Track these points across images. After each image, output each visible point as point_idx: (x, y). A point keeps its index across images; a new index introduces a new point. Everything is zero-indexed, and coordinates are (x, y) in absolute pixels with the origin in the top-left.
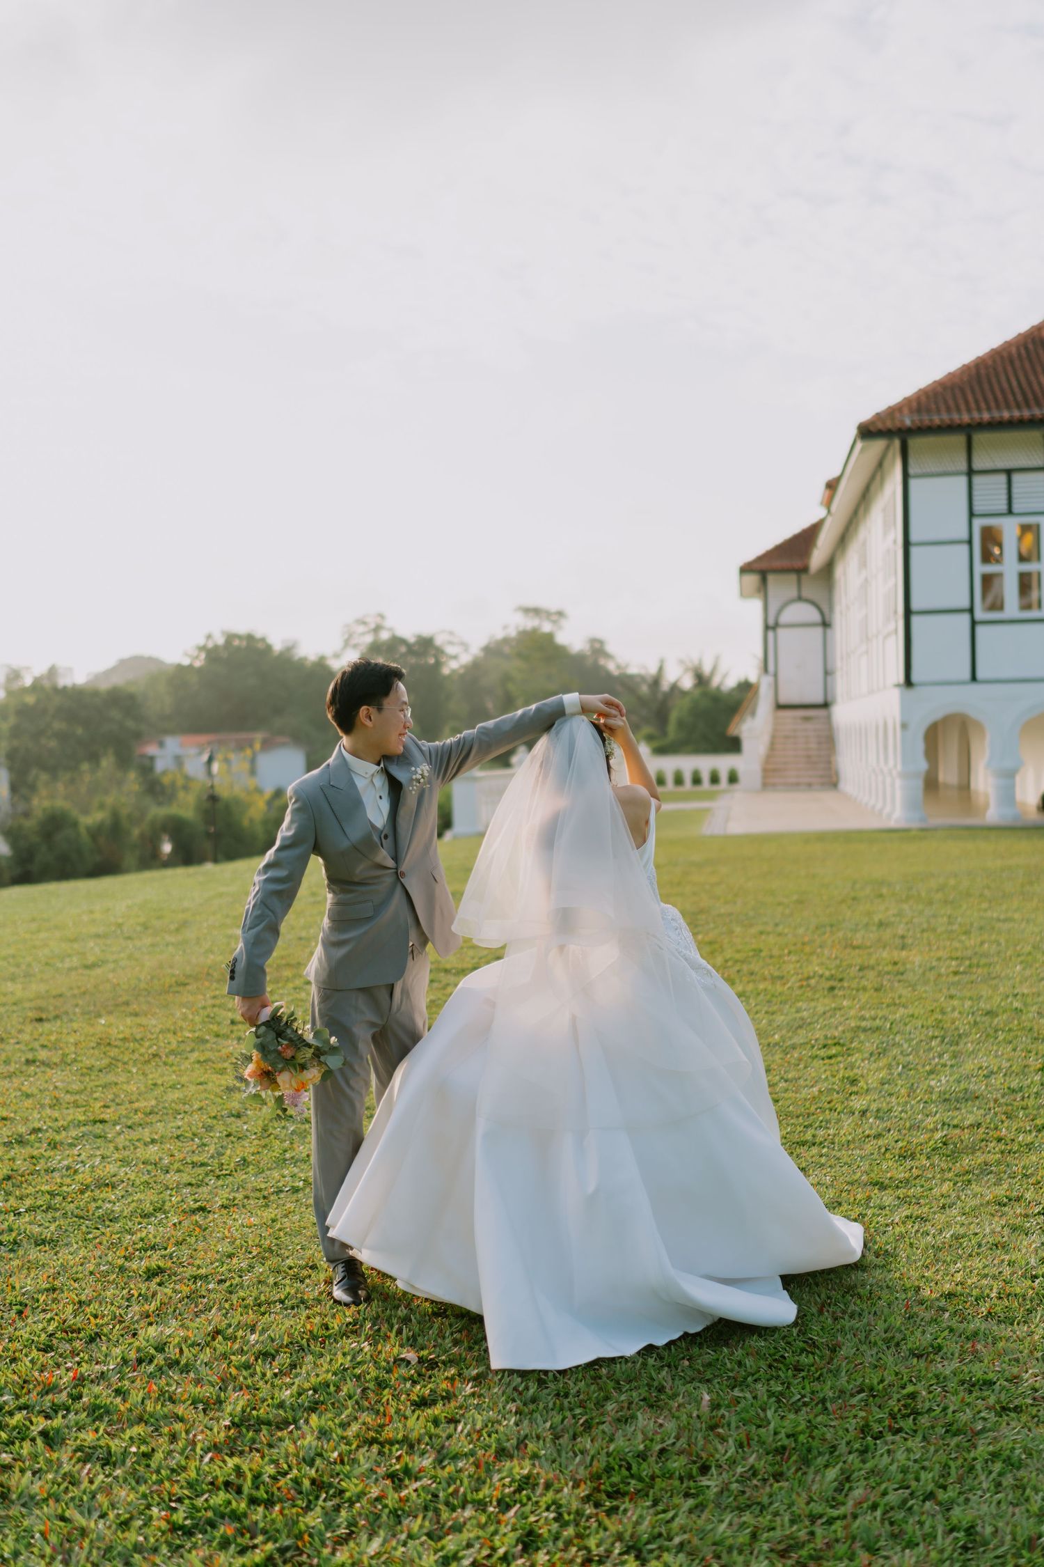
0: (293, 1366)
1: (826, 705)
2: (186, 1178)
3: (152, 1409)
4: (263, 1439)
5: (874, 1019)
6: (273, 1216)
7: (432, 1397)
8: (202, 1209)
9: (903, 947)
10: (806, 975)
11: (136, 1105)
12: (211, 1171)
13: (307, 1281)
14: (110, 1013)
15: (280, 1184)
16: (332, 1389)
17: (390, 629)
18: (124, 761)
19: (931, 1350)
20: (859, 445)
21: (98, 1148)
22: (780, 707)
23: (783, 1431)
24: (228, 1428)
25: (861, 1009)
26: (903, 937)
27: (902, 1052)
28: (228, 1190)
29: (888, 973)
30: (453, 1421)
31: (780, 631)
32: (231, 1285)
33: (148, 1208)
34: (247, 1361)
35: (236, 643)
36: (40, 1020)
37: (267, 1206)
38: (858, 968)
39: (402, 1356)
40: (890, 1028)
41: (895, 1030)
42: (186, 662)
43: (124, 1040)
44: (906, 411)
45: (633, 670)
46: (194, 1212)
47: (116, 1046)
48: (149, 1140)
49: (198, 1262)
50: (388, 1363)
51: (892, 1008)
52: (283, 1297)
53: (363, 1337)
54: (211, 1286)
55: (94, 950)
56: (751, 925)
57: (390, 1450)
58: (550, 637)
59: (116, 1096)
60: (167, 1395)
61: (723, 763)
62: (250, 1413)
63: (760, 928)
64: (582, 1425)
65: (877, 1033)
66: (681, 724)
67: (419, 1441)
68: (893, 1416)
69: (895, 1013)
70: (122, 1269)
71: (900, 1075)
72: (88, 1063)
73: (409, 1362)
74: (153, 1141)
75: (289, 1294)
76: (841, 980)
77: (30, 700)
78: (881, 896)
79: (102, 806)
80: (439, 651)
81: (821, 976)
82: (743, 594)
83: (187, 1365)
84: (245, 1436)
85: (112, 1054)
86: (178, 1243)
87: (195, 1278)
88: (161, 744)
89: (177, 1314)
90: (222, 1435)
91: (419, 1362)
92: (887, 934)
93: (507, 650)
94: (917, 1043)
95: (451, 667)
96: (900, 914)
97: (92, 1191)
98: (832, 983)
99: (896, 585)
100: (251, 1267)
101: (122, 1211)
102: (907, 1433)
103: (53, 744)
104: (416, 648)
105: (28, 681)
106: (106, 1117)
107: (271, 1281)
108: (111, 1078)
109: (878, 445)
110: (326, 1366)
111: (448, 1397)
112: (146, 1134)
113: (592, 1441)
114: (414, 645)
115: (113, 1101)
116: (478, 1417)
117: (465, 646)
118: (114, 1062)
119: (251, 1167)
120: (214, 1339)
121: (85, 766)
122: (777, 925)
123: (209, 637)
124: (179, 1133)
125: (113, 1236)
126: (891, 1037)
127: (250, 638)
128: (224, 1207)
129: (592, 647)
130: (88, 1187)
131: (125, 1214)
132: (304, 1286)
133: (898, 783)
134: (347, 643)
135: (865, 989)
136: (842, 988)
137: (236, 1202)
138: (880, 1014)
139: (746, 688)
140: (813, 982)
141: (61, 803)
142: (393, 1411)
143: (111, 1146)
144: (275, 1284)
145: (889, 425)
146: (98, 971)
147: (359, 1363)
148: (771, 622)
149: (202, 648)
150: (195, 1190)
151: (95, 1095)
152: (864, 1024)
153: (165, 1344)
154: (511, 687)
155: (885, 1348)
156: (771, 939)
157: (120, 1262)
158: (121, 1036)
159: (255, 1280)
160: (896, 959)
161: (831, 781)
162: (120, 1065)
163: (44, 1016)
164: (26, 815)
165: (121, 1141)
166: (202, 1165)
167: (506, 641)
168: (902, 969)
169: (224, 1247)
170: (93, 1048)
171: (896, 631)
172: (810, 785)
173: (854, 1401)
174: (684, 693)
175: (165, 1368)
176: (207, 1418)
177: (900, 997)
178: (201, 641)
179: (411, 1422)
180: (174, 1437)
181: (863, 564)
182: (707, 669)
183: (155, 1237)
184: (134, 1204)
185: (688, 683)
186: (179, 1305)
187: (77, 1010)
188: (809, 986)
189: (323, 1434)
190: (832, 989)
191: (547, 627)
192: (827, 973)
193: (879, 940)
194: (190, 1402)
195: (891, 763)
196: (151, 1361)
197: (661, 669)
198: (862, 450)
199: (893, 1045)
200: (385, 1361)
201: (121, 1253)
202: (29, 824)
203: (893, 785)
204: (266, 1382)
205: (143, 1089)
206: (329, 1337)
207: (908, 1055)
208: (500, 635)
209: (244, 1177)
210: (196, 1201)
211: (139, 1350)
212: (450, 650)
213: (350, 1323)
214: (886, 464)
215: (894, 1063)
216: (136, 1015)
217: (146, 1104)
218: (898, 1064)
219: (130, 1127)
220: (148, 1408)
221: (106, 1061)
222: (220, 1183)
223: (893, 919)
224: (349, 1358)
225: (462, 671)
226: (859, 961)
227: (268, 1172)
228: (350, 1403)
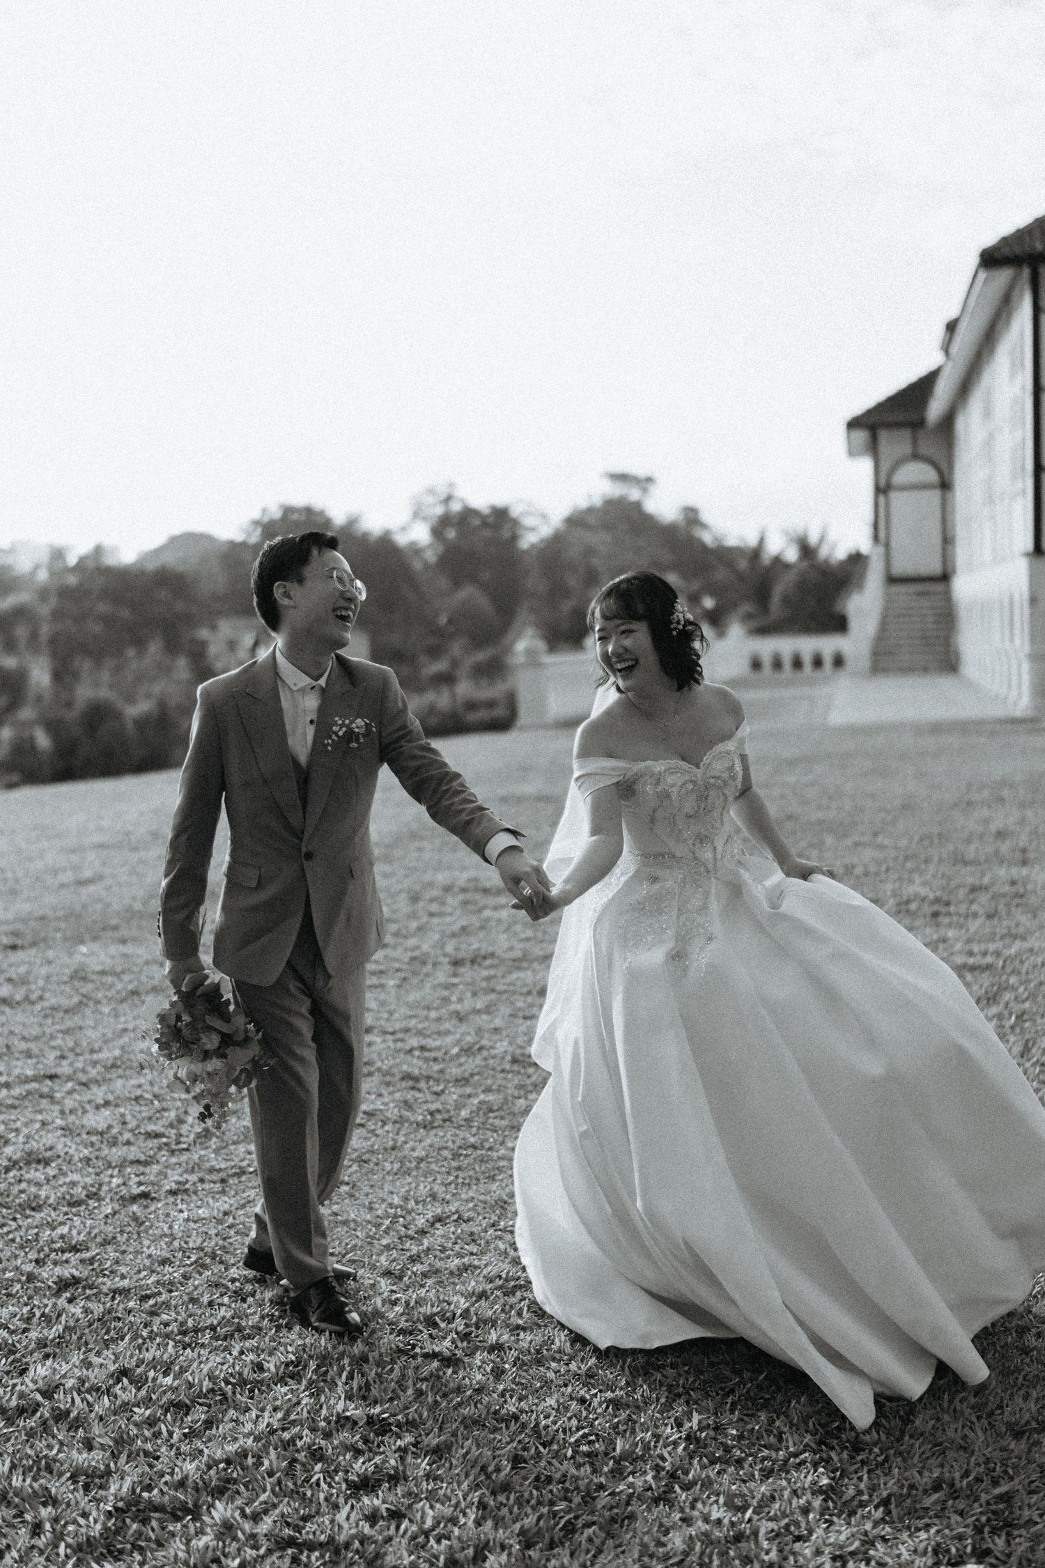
0: (209, 1424)
1: (945, 577)
2: (134, 1153)
3: (18, 1485)
4: (151, 1533)
5: (985, 954)
6: (226, 1207)
7: (376, 1476)
8: (145, 1195)
9: (1024, 863)
10: (905, 898)
11: (95, 1057)
12: (166, 1144)
13: (250, 1300)
14: (95, 938)
15: (244, 1164)
16: (250, 1461)
17: (462, 500)
18: (172, 647)
19: (1034, 1425)
20: (982, 275)
21: (40, 1112)
22: (892, 580)
23: (827, 1551)
24: (109, 1514)
25: (969, 941)
26: (1024, 851)
27: (1016, 998)
28: (180, 1171)
29: (1004, 895)
30: (396, 1515)
31: (894, 495)
32: (156, 1304)
33: (79, 1192)
34: (153, 1415)
35: (295, 517)
36: (14, 947)
37: (223, 1192)
38: (967, 889)
39: (348, 1414)
40: (1003, 967)
41: (1009, 970)
42: (239, 537)
43: (103, 973)
44: (1037, 234)
45: (731, 541)
46: (134, 1199)
47: (93, 981)
48: (102, 1102)
49: (123, 1270)
50: (329, 1423)
51: (1007, 941)
52: (215, 1322)
53: (304, 1382)
54: (131, 1304)
55: (91, 864)
56: (846, 836)
57: (308, 1557)
58: (638, 505)
59: (77, 1044)
60: (43, 1462)
61: (827, 645)
62: (140, 1496)
63: (856, 838)
64: (561, 1529)
65: (987, 973)
66: (786, 600)
67: (347, 1545)
68: (979, 1530)
69: (1010, 947)
70: (31, 1277)
71: (1012, 1027)
72: (54, 1001)
73: (355, 1423)
74: (107, 1104)
75: (224, 1318)
76: (948, 904)
77: (72, 580)
78: (1002, 800)
79: (148, 696)
80: (515, 523)
81: (923, 900)
82: (852, 453)
83: (77, 1419)
84: (129, 1528)
85: (84, 991)
86: (106, 1242)
87: (116, 1292)
88: (213, 628)
89: (82, 1344)
90: (99, 1527)
91: (368, 1423)
92: (1005, 847)
93: (592, 520)
94: (1035, 986)
95: (528, 540)
96: (1022, 822)
97: (21, 1168)
98: (935, 908)
99: (1024, 440)
100: (186, 1277)
101: (48, 1198)
102: (997, 1558)
103: (97, 628)
104: (490, 520)
105: (72, 560)
106: (59, 1071)
107: (205, 1299)
108: (76, 1020)
109: (1003, 276)
110: (248, 1427)
111: (395, 1479)
112: (99, 1094)
113: (572, 1555)
114: (488, 516)
115: (72, 1050)
116: (430, 1513)
117: (544, 516)
118: (85, 1000)
119: (214, 1140)
120: (119, 1381)
121: (131, 652)
122: (876, 835)
123: (264, 510)
124: (139, 1092)
125: (30, 1232)
126: (1004, 977)
127: (308, 511)
128: (173, 1193)
129: (686, 515)
130: (15, 1163)
131: (51, 1201)
132: (245, 1306)
133: (1026, 666)
134: (416, 515)
135: (975, 915)
136: (949, 914)
137: (187, 1186)
138: (992, 947)
139: (857, 560)
140: (913, 906)
141: (104, 693)
142: (322, 1496)
143: (57, 1108)
144: (211, 1304)
145: (1017, 250)
146: (92, 888)
147: (293, 1423)
148: (883, 483)
149: (256, 523)
150: (141, 1169)
151: (53, 1043)
152: (971, 961)
153: (57, 1387)
154: (595, 562)
155: (974, 1419)
156: (868, 854)
157: (28, 1268)
158: (99, 968)
159: (186, 1298)
160: (1016, 877)
161: (949, 663)
162: (91, 1004)
163: (19, 942)
164: (69, 705)
165: (69, 1103)
166: (157, 1135)
167: (590, 510)
168: (1021, 890)
169: (160, 1250)
170: (66, 983)
171: (1024, 492)
172: (925, 670)
173: (928, 1501)
174: (788, 566)
175: (51, 1422)
176: (87, 1499)
177: (1017, 925)
178: (256, 515)
179: (341, 1517)
180: (37, 1529)
181: (987, 413)
182: (813, 539)
183: (79, 1234)
184: (64, 1189)
185: (792, 555)
186: (87, 1331)
187: (59, 935)
188: (908, 911)
189: (227, 1529)
190: (936, 915)
191: (634, 494)
192: (931, 896)
193: (997, 852)
194: (68, 1475)
195: (1017, 642)
196: (35, 1412)
197: (762, 541)
198: (986, 280)
199: (1005, 989)
200: (325, 1419)
201: (33, 1255)
202: (72, 715)
203: (1019, 666)
204: (172, 1446)
205: (110, 1035)
206: (261, 1382)
207: (1023, 1002)
208: (583, 504)
209: (203, 1153)
210: (140, 1184)
211: (22, 1396)
212: (528, 521)
213: (292, 1362)
214: (1014, 299)
215: (1006, 1012)
216: (124, 941)
217: (109, 1055)
218: (1011, 1014)
219: (84, 1084)
220: (14, 1483)
221: (76, 999)
222: (174, 1160)
223: (1012, 827)
224: (280, 1415)
225: (542, 546)
226: (970, 880)
227: (232, 1147)
228: (269, 1482)
